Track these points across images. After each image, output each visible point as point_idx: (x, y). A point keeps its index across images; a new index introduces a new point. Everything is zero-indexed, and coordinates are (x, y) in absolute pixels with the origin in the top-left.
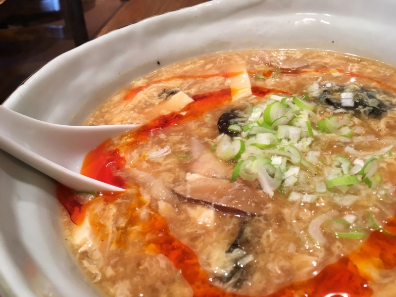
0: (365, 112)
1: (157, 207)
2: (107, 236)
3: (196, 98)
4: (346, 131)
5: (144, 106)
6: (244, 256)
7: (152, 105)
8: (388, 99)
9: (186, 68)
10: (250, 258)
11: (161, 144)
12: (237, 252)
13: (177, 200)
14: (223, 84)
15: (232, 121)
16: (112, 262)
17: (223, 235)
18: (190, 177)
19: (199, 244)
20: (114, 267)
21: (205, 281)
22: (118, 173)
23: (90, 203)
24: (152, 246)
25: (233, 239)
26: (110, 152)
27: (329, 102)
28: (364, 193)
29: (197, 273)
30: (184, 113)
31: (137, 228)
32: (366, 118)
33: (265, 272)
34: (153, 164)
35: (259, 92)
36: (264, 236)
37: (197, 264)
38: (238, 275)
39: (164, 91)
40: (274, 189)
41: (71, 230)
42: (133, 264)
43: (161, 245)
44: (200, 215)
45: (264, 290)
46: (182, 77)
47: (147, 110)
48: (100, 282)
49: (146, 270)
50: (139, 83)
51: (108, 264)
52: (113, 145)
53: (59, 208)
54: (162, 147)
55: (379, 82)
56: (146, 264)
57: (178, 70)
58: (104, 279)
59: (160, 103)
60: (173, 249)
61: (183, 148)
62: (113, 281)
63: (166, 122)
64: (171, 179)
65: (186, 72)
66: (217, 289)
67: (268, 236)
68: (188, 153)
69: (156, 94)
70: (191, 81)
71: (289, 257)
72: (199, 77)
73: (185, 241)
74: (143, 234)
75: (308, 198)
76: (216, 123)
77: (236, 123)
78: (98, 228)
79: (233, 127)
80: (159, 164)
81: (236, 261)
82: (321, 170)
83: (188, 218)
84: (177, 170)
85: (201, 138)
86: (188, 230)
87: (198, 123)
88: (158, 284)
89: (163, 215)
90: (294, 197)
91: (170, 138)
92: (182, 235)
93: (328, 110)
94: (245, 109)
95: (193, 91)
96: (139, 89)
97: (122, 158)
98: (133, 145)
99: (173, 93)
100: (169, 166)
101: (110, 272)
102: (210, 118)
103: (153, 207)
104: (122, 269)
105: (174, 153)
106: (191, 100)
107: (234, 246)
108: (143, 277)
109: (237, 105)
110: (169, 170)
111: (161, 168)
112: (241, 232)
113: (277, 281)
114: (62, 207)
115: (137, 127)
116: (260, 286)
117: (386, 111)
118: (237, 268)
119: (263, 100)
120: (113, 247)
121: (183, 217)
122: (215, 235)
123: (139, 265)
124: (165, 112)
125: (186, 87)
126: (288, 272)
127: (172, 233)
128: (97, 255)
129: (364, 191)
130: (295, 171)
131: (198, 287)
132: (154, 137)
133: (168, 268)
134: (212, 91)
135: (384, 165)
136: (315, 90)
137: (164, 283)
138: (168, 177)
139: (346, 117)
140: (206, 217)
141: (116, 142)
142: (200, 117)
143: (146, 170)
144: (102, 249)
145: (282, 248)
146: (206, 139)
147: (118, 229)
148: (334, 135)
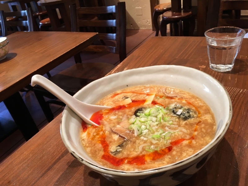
0: (182, 117)
1: (105, 132)
2: (90, 136)
3: (133, 101)
4: (171, 122)
5: (116, 101)
6: (120, 149)
7: (119, 101)
9: (136, 89)
11: (115, 115)
13: (111, 132)
14: (145, 98)
15: (139, 112)
16: (89, 143)
17: (118, 143)
18: (118, 126)
19: (111, 144)
20: (89, 144)
21: (108, 152)
22: (100, 121)
23: (89, 127)
24: (100, 141)
25: (120, 144)
26: (100, 114)
27: (173, 112)
29: (107, 150)
30: (126, 106)
31: (98, 136)
32: (181, 119)
33: (123, 153)
34: (110, 120)
35: (154, 103)
36: (128, 145)
37: (108, 148)
39: (125, 97)
40: (137, 134)
41: (82, 133)
42: (93, 145)
43: (102, 142)
44: (114, 137)
46: (133, 92)
47: (116, 103)
48: (85, 146)
49: (96, 146)
50: (118, 92)
51: (88, 143)
52: (102, 112)
53: (81, 127)
54: (115, 116)
56: (96, 145)
57: (133, 89)
58: (86, 146)
59: (121, 101)
60: (105, 144)
61: (121, 117)
62: (87, 147)
63: (120, 108)
64: (113, 126)
65: (135, 90)
66: (110, 154)
68: (121, 119)
69: (122, 97)
70: (135, 94)
71: (131, 152)
72: (139, 93)
73: (108, 142)
74: (99, 138)
76: (134, 111)
78: (89, 134)
79: (138, 114)
80: (112, 121)
81: (117, 149)
83: (112, 137)
84: (116, 123)
85: (127, 115)
86: (110, 140)
87: (129, 110)
88: (97, 150)
89: (106, 135)
90: (142, 138)
91: (119, 113)
92: (108, 140)
93: (171, 114)
94: (146, 108)
95: (134, 99)
96: (118, 94)
97: (103, 117)
98: (107, 113)
99: (127, 98)
100: (114, 122)
101: (87, 145)
102: (133, 109)
103: (104, 132)
105: (117, 118)
106: (131, 102)
107: (119, 146)
108: (94, 148)
109: (144, 106)
111: (112, 122)
112: (123, 143)
114: (82, 127)
115: (109, 108)
117: (189, 119)
118: (117, 151)
119: (154, 106)
120: (90, 140)
121: (110, 136)
122: (116, 142)
123: (95, 145)
124: (121, 104)
125: (132, 97)
127: (106, 140)
128: (86, 140)
130: (147, 131)
131: (106, 153)
132: (114, 112)
133: (101, 147)
134: (140, 99)
135: (173, 135)
136: (172, 106)
138: (112, 125)
139: (175, 118)
140: (116, 137)
141: (103, 111)
142: (131, 108)
143: (108, 122)
144: (88, 139)
145: (130, 149)
146: (129, 116)
147: (93, 135)
148: (167, 123)
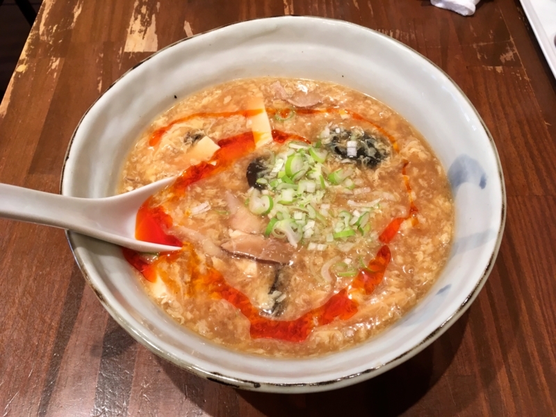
0: (364, 162)
1: (212, 262)
2: (179, 289)
3: (222, 143)
4: (349, 183)
5: (173, 154)
6: (281, 295)
7: (180, 153)
8: (383, 147)
9: (205, 101)
10: (284, 297)
11: (198, 198)
12: (276, 293)
13: (226, 256)
14: (244, 125)
15: (259, 174)
16: (190, 308)
17: (265, 281)
18: (233, 234)
19: (248, 289)
20: (192, 311)
21: (256, 315)
22: (169, 232)
24: (215, 294)
25: (272, 283)
26: (155, 209)
27: (337, 151)
28: (358, 241)
29: (250, 310)
30: (214, 163)
31: (200, 281)
32: (365, 168)
34: (198, 221)
35: (279, 136)
36: (292, 280)
37: (249, 303)
38: (278, 308)
39: (189, 135)
40: (297, 242)
41: (148, 287)
42: (203, 310)
43: (221, 292)
44: (246, 267)
45: (294, 316)
46: (202, 114)
47: (177, 160)
48: (186, 322)
49: (215, 311)
50: (160, 122)
51: (187, 310)
52: (156, 202)
54: (202, 202)
55: (378, 127)
56: (214, 307)
57: (196, 104)
59: (188, 151)
60: (230, 294)
61: (221, 203)
62: (194, 321)
63: (198, 173)
64: (217, 236)
65: (205, 107)
66: (265, 318)
67: (295, 279)
68: (226, 208)
69: (182, 139)
70: (213, 120)
71: (309, 293)
72: (219, 115)
73: (238, 288)
74: (206, 285)
75: (321, 247)
76: (245, 174)
77: (262, 176)
79: (261, 181)
80: (203, 220)
81: (275, 299)
82: (330, 222)
83: (237, 270)
84: (220, 226)
85: (234, 191)
86: (239, 280)
87: (229, 175)
88: (226, 320)
89: (218, 269)
90: (312, 246)
91: (206, 192)
92: (234, 282)
93: (337, 160)
94: (268, 158)
95: (217, 135)
96: (162, 132)
98: (175, 201)
99: (198, 137)
100: (213, 223)
101: (189, 316)
102: (239, 169)
103: (209, 264)
104: (198, 313)
105: (213, 208)
106: (218, 147)
107: (273, 288)
108: (214, 316)
109: (260, 153)
110: (213, 227)
111: (206, 225)
112: (277, 278)
113: (302, 310)
115: (173, 181)
116: (292, 314)
118: (276, 304)
119: (283, 147)
120: (187, 297)
121: (233, 269)
122: (258, 281)
123: (209, 308)
124: (195, 162)
125: (209, 130)
126: (308, 303)
127: (227, 283)
128: (176, 304)
129: (359, 238)
130: (312, 224)
131: (252, 319)
132: (191, 191)
133: (231, 309)
134: (235, 134)
136: (326, 135)
137: (229, 319)
138: (214, 234)
139: (350, 167)
140: (250, 268)
141: (157, 198)
142: (229, 167)
143: (193, 227)
144: (179, 299)
145: (305, 287)
146: (239, 193)
147: (186, 283)
148: (340, 186)
